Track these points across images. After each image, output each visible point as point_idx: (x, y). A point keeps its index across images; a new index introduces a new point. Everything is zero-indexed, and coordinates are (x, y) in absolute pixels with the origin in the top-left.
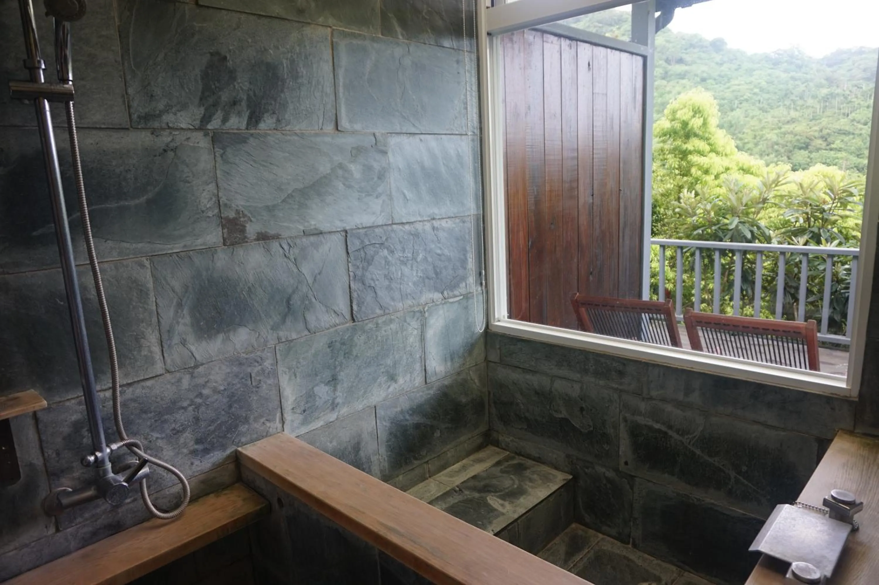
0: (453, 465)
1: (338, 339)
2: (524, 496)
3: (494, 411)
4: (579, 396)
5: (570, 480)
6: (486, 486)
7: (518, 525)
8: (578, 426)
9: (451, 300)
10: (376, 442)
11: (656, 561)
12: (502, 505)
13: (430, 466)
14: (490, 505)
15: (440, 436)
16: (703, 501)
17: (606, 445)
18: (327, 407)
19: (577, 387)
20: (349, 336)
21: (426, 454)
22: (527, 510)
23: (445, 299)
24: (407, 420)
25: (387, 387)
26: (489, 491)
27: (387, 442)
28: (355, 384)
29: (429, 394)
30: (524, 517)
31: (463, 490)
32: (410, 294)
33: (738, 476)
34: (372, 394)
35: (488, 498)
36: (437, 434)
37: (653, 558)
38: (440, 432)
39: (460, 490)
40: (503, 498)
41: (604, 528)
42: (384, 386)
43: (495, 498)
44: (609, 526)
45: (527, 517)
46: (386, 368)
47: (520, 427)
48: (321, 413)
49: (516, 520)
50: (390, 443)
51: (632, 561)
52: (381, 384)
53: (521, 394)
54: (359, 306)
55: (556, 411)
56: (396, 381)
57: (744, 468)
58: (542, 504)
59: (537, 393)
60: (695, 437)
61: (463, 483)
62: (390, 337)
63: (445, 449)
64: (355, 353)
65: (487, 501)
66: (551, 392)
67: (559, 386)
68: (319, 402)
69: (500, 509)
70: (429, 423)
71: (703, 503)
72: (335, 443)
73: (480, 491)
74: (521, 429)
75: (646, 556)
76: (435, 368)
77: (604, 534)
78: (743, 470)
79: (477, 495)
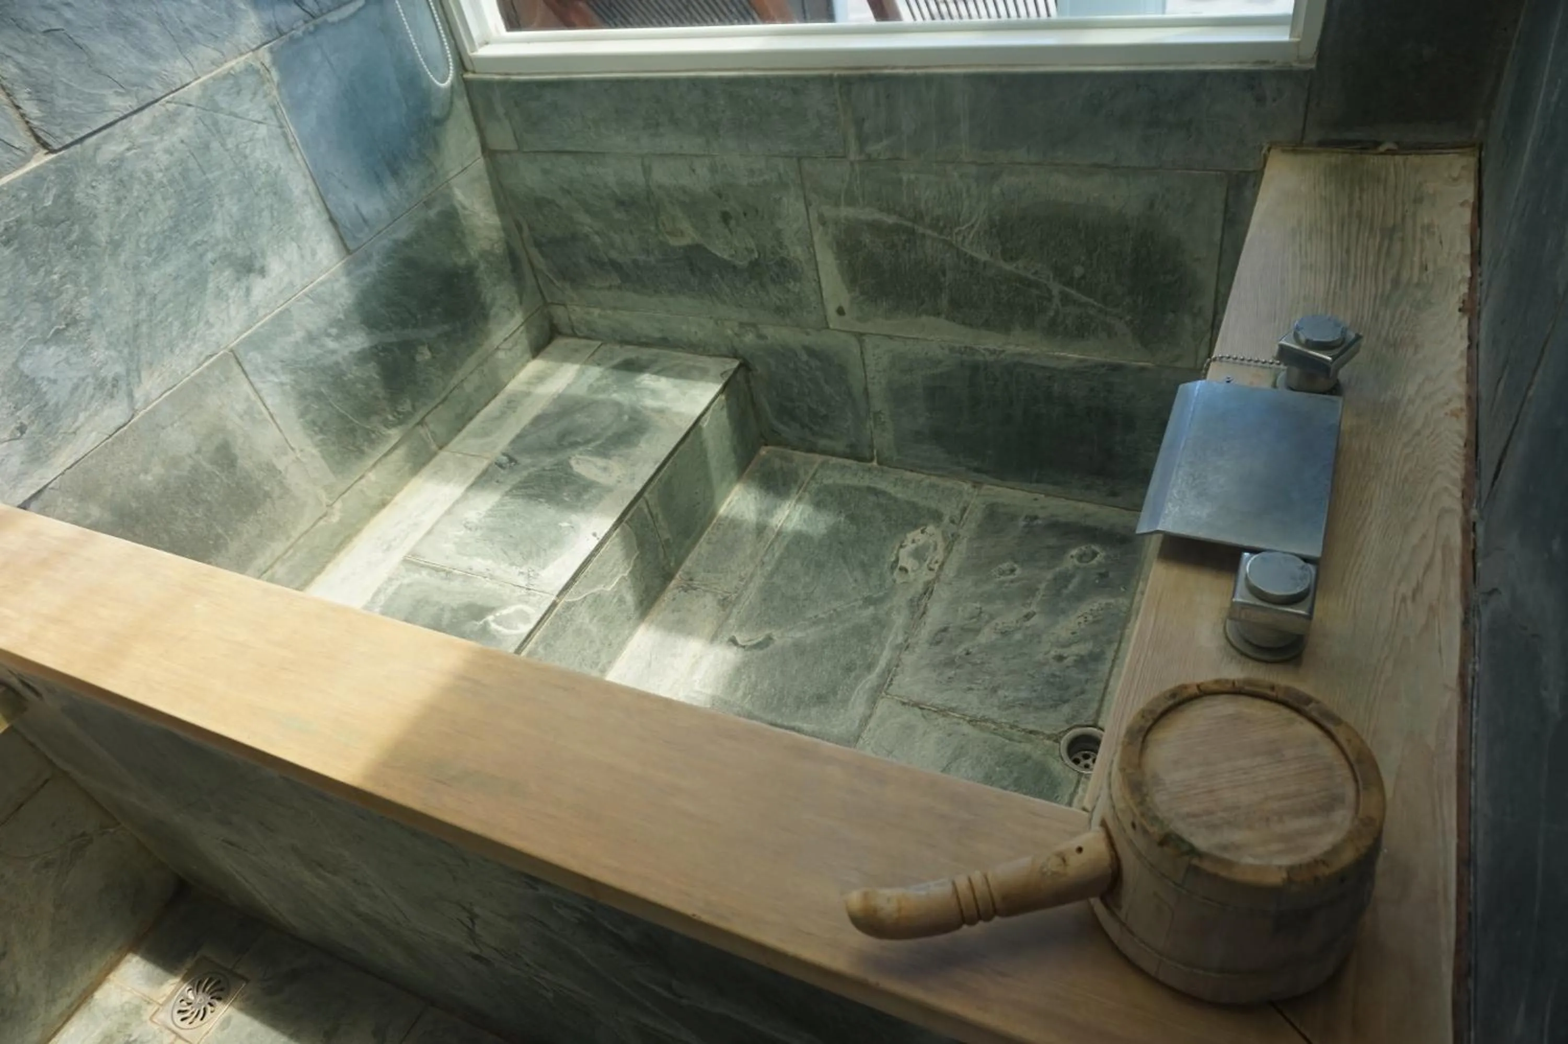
0: (486, 404)
1: (27, 212)
2: (647, 436)
3: (540, 262)
4: (711, 188)
5: (736, 371)
6: (562, 436)
7: (647, 502)
8: (726, 257)
9: (334, 17)
10: (274, 425)
11: (927, 480)
12: (605, 469)
13: (431, 426)
14: (579, 476)
15: (434, 357)
16: (1003, 351)
17: (792, 283)
18: (87, 396)
19: (703, 171)
20: (57, 197)
21: (413, 407)
22: (657, 466)
23: (313, 17)
24: (333, 352)
25: (242, 293)
26: (574, 445)
27: (302, 415)
28: (143, 315)
29: (365, 275)
30: (656, 480)
31: (517, 457)
32: (197, 27)
33: (1067, 289)
34: (207, 322)
35: (573, 462)
36: (424, 355)
37: (923, 476)
38: (430, 349)
39: (511, 460)
40: (603, 451)
41: (823, 443)
42: (232, 293)
43: (587, 458)
44: (830, 437)
45: (660, 480)
46: (220, 248)
47: (607, 284)
48: (76, 416)
49: (640, 495)
50: (309, 417)
51: (884, 493)
52: (221, 291)
53: (587, 211)
54: (41, 101)
55: (671, 234)
56: (262, 272)
57: (1079, 271)
58: (688, 440)
59: (621, 203)
60: (973, 226)
61: (513, 442)
62: (192, 164)
63: (455, 381)
64: (102, 236)
65: (571, 467)
66: (649, 193)
67: (662, 175)
68: (55, 396)
69: (603, 479)
70: (394, 339)
71: (1002, 356)
72: (158, 470)
73: (551, 450)
74: (610, 288)
75: (908, 475)
76: (357, 208)
77: (823, 452)
78: (1077, 276)
79: (548, 461)
